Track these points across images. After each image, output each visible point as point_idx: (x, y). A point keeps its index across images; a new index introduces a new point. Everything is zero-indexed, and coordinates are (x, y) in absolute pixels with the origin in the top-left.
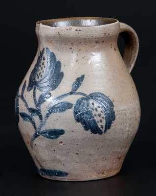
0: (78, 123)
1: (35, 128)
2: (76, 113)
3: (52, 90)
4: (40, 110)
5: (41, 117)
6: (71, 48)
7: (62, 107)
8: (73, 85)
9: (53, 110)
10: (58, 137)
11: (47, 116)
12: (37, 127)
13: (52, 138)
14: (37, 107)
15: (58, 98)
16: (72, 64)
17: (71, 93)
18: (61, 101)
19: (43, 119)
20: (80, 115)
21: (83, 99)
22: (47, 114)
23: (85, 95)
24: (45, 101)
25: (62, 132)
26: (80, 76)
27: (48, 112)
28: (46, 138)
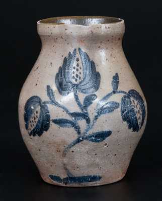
0: (124, 122)
1: (79, 132)
2: (123, 112)
3: (96, 91)
4: (87, 113)
5: (88, 121)
6: (99, 47)
7: (110, 108)
8: (112, 84)
9: (101, 111)
10: (104, 139)
11: (96, 118)
12: (82, 131)
13: (98, 141)
14: (82, 110)
15: (105, 98)
16: (103, 63)
17: (114, 92)
18: (108, 101)
19: (91, 121)
20: (126, 113)
21: (125, 97)
22: (96, 116)
23: (125, 93)
24: (91, 103)
25: (109, 133)
26: (115, 75)
27: (96, 114)
28: (91, 142)
